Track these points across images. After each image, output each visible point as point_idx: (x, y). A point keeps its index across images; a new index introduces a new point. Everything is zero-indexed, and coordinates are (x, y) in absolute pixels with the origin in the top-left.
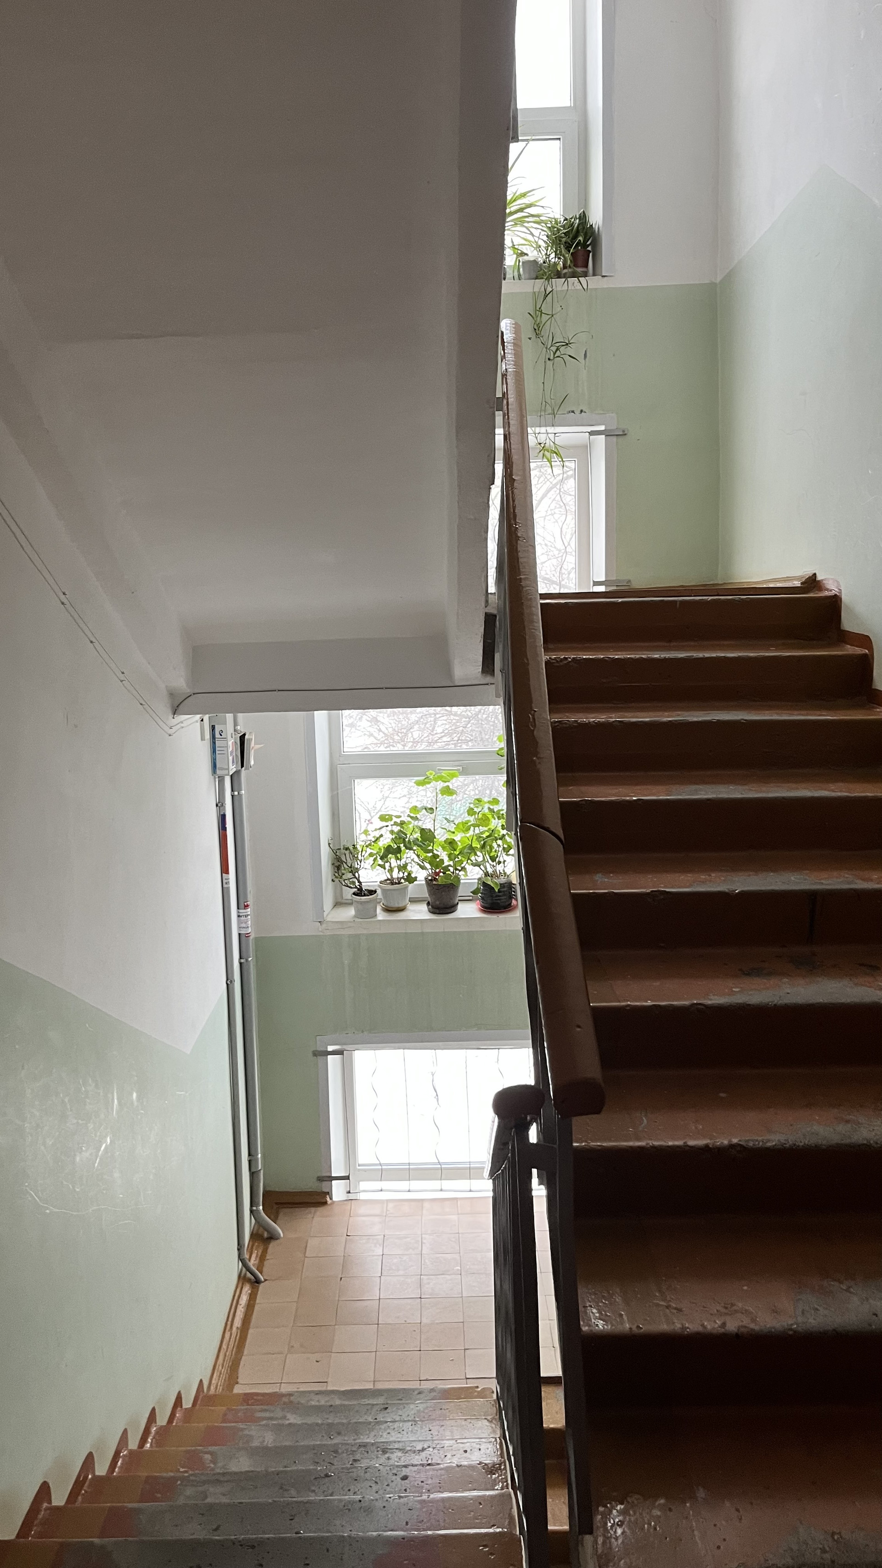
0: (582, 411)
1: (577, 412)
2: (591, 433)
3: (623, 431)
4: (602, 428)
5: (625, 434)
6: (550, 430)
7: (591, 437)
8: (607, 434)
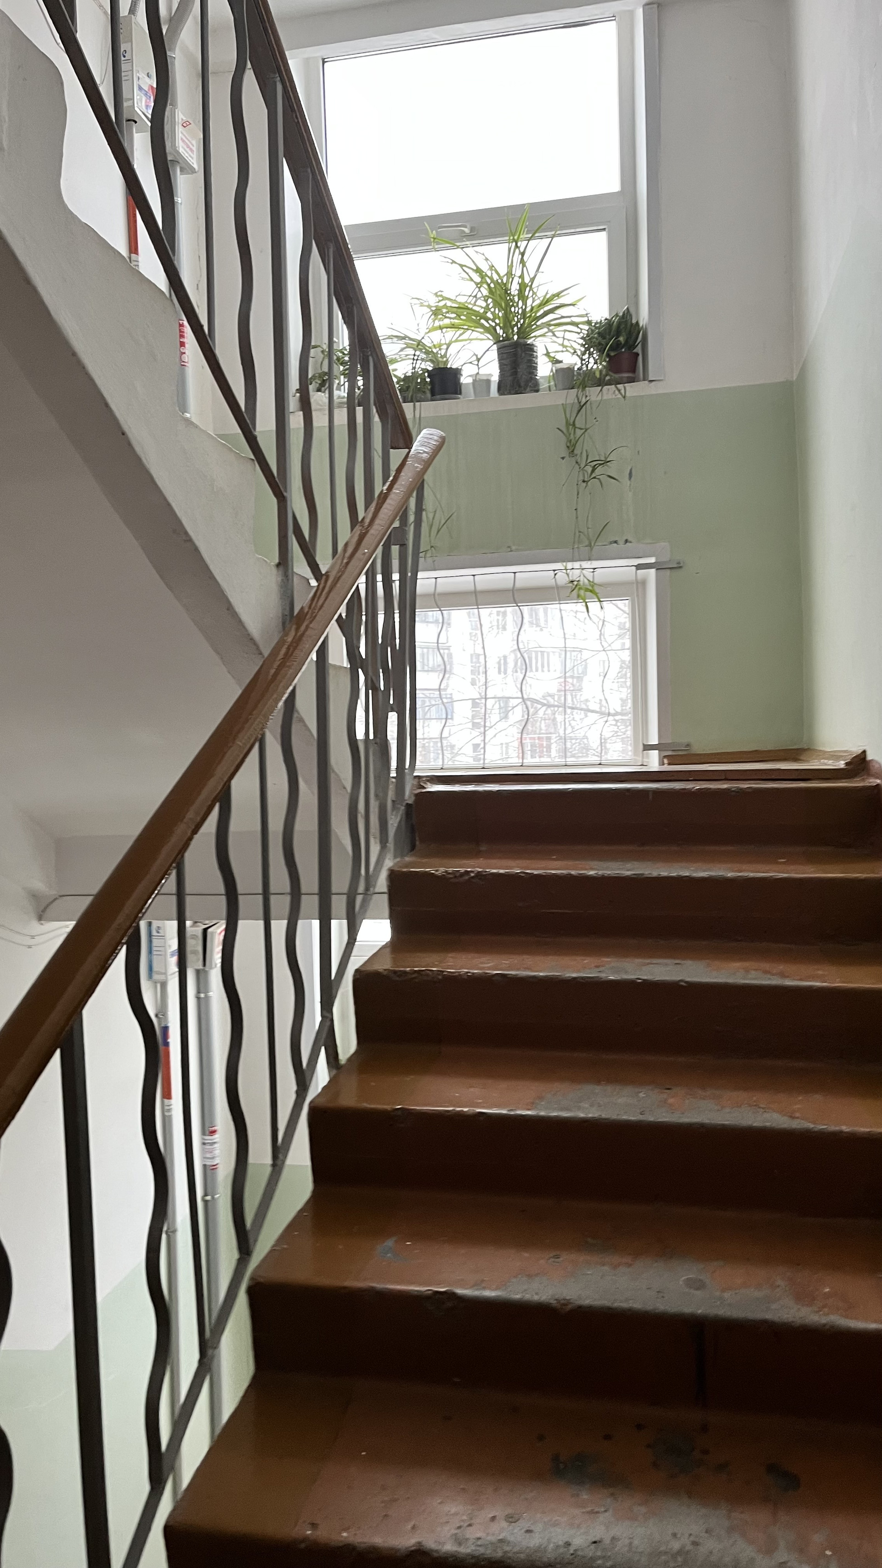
0: (626, 541)
1: (621, 542)
2: (639, 567)
3: (679, 563)
4: (652, 560)
5: (680, 567)
6: (586, 564)
7: (638, 571)
8: (658, 567)
